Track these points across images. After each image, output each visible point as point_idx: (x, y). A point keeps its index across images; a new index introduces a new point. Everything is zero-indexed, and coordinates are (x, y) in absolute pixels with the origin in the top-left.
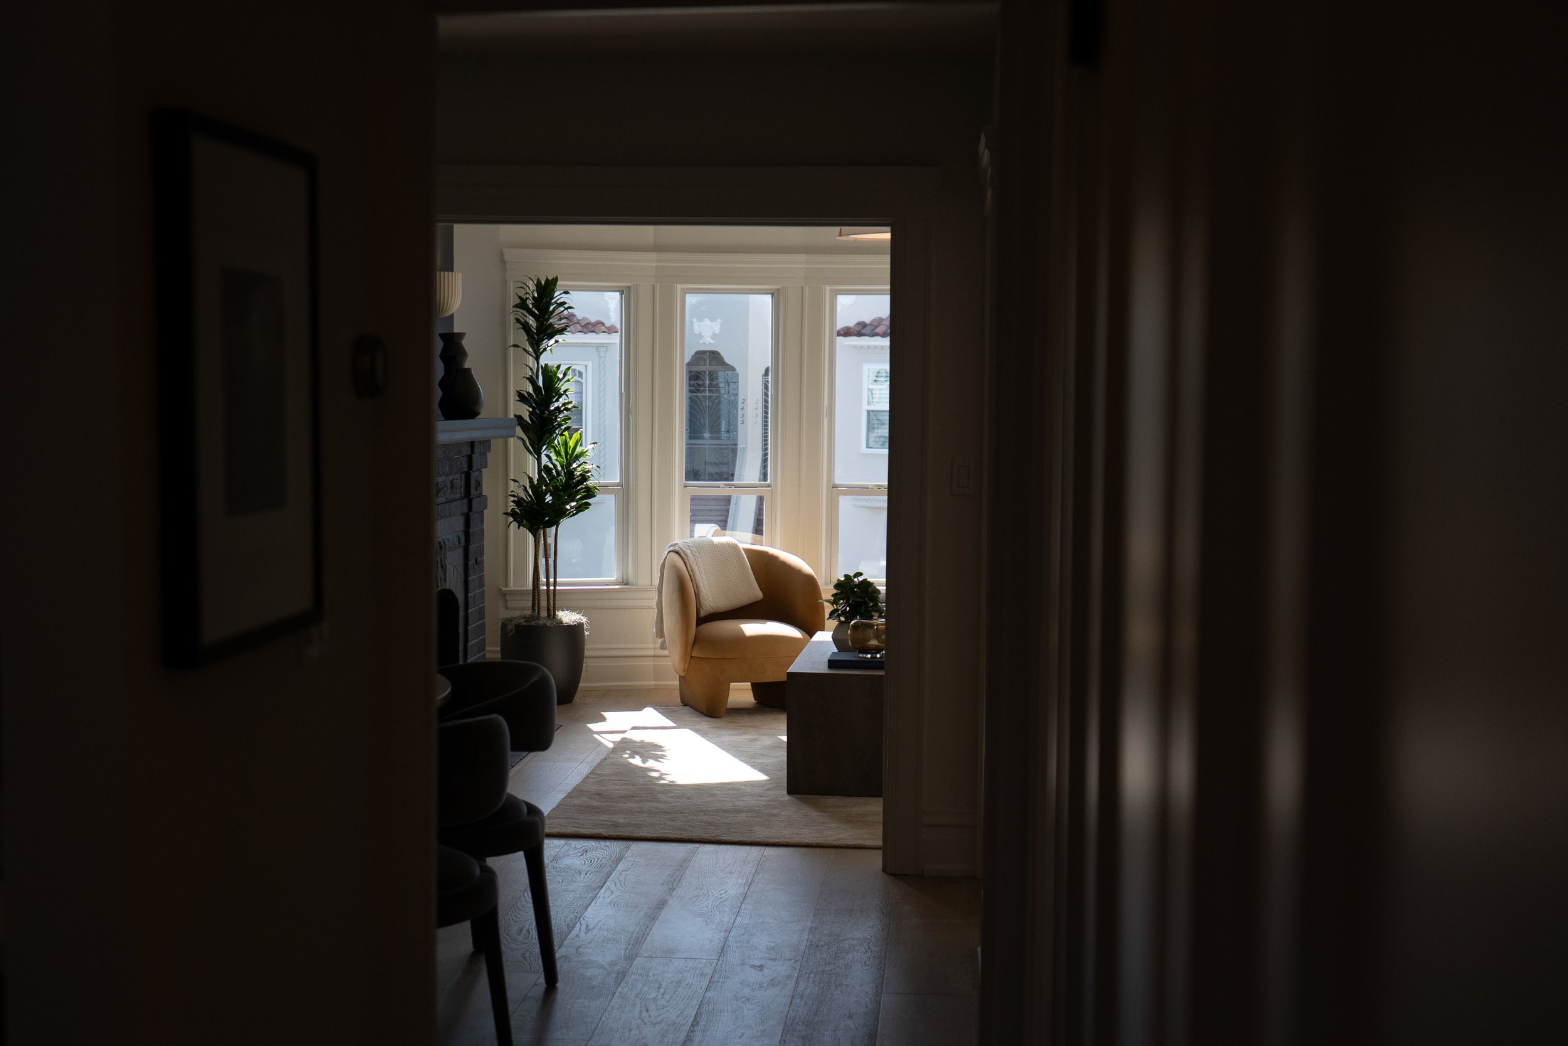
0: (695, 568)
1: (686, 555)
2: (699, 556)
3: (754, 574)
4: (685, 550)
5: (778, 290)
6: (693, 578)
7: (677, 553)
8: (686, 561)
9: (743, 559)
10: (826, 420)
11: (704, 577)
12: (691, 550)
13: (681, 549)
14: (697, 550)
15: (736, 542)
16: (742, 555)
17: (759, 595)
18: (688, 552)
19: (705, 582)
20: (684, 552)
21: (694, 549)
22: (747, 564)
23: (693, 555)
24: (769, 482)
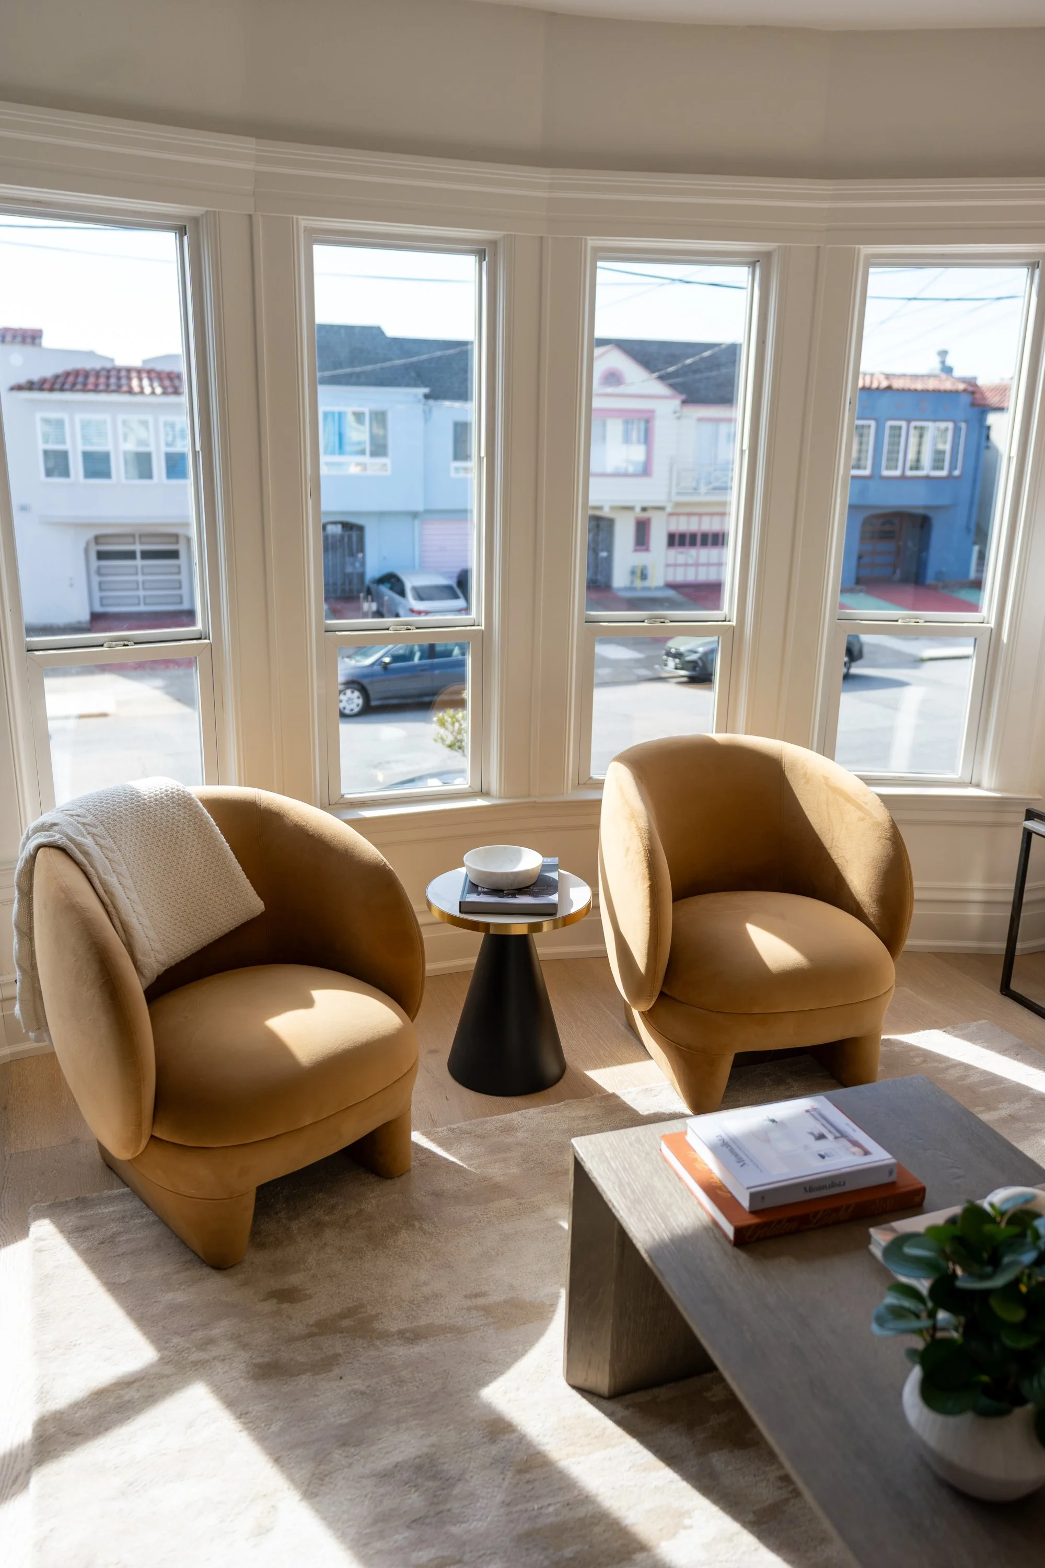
0: (113, 880)
1: (86, 854)
2: (115, 848)
3: (237, 857)
4: (79, 839)
5: (196, 220)
6: (111, 909)
7: (62, 849)
8: (89, 869)
9: (212, 831)
10: (310, 502)
11: (134, 896)
12: (94, 836)
13: (71, 840)
14: (107, 830)
15: (181, 786)
16: (208, 823)
17: (257, 905)
18: (88, 842)
19: (140, 909)
20: (79, 845)
21: (100, 830)
22: (223, 843)
23: (101, 847)
24: (199, 626)
